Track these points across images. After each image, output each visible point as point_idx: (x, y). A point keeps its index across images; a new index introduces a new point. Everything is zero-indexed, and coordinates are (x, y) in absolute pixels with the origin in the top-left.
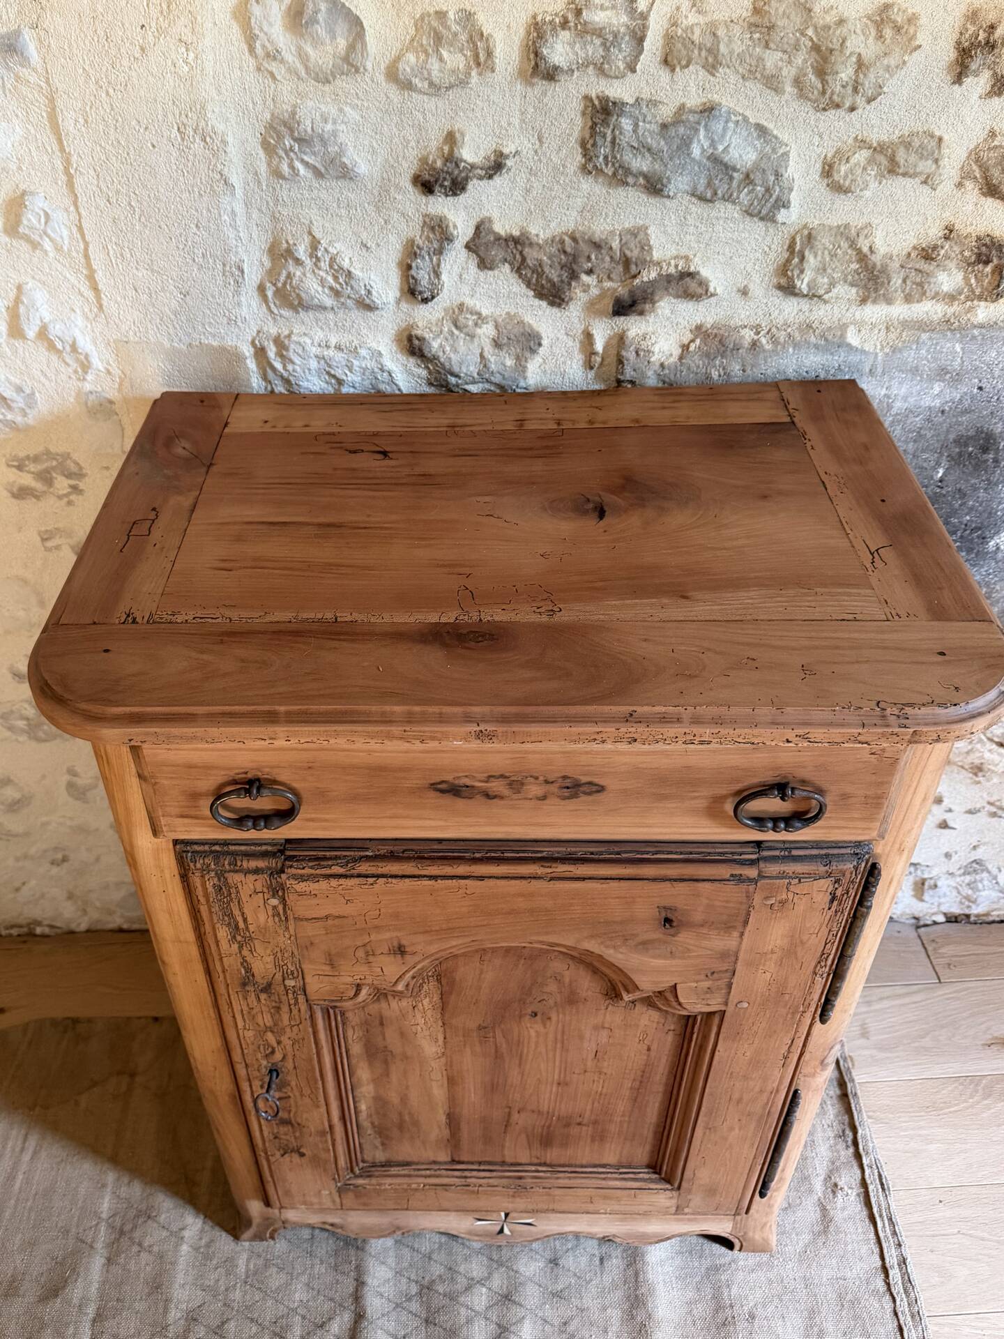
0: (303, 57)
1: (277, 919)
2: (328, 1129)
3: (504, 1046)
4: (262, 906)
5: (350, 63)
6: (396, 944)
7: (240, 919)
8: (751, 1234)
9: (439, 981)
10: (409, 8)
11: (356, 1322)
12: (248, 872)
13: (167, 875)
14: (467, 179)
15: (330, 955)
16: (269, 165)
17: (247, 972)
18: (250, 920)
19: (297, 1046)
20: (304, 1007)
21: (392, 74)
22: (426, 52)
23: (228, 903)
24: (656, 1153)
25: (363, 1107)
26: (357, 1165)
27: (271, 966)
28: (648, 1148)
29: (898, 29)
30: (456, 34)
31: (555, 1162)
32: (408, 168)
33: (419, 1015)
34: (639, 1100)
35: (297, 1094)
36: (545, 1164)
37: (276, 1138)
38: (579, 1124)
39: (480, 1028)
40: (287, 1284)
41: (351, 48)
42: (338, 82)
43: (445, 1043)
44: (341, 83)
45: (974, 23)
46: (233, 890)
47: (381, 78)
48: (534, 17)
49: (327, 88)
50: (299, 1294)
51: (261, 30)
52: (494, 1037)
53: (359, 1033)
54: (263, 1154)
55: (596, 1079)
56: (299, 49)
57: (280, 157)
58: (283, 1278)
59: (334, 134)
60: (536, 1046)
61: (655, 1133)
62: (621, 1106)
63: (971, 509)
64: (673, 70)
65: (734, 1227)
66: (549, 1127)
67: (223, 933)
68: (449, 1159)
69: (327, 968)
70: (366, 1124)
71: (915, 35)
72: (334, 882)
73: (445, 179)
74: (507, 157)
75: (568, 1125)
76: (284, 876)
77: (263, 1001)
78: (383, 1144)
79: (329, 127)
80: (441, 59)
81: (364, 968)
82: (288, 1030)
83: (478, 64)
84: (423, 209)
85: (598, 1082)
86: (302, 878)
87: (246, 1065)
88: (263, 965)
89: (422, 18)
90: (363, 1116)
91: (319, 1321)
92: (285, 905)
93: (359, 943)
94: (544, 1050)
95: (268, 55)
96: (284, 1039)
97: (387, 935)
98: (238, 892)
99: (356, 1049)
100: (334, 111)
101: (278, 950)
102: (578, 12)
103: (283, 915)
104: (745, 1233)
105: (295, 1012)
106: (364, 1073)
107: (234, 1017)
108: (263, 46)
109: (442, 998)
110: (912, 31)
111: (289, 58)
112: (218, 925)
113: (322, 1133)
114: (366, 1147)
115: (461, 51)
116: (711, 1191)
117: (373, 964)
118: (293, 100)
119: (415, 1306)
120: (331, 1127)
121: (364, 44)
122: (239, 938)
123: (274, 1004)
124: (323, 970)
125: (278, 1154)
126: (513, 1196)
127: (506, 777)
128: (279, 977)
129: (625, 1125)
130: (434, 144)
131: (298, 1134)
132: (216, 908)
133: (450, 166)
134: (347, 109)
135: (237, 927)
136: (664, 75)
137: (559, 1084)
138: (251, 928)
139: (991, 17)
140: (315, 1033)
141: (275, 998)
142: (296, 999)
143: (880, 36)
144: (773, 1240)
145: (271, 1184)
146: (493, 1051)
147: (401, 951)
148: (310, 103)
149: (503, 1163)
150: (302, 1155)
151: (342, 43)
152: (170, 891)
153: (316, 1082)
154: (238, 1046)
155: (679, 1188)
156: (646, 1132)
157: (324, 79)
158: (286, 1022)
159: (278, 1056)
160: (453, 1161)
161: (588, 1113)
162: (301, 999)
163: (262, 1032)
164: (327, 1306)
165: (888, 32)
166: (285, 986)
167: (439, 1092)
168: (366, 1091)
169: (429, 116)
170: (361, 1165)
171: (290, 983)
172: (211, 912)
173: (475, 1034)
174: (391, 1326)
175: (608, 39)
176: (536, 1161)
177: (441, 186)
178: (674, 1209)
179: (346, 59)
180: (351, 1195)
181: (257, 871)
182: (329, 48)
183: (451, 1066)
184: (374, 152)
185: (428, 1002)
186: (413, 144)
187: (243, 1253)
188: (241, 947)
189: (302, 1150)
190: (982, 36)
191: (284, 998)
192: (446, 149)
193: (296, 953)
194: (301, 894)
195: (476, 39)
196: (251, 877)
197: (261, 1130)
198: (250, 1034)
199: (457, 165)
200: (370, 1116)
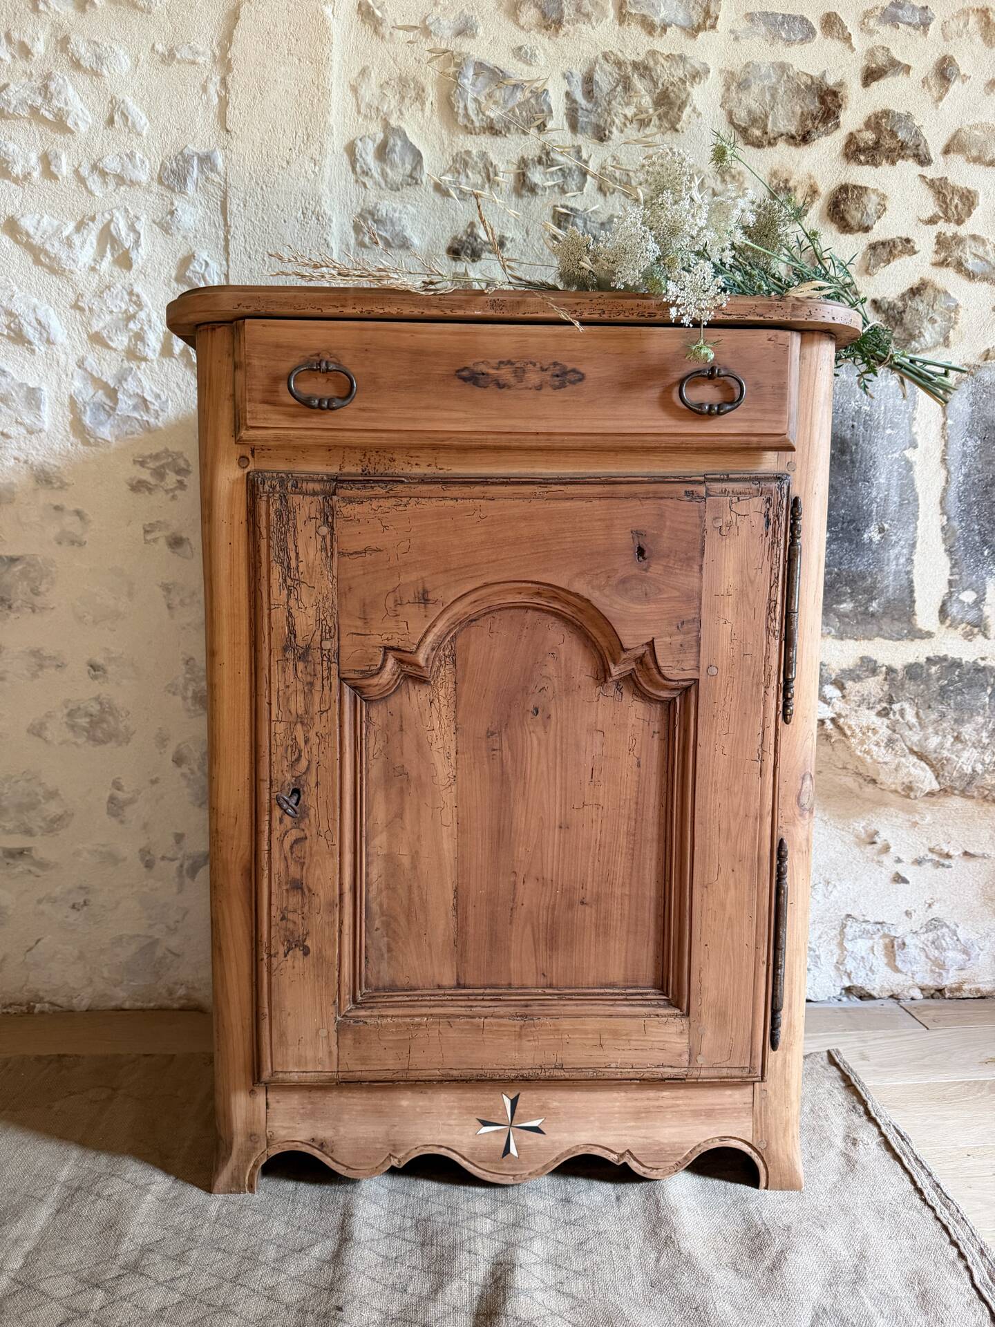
0: (384, 175)
1: (324, 554)
2: (337, 901)
3: (509, 763)
4: (313, 537)
5: (413, 179)
6: (421, 590)
7: (293, 555)
8: (773, 1146)
9: (454, 663)
10: (450, 150)
11: (340, 1245)
12: (305, 494)
13: (236, 523)
14: (482, 250)
15: (364, 605)
16: (356, 239)
17: (290, 632)
18: (301, 557)
19: (322, 746)
20: (335, 682)
21: (438, 187)
22: (459, 173)
23: (285, 534)
24: (661, 958)
25: (374, 875)
26: (360, 989)
27: (311, 621)
28: (651, 944)
29: (733, 177)
30: (476, 163)
31: (562, 984)
32: (445, 242)
33: (435, 715)
34: (636, 853)
35: (314, 831)
36: (551, 987)
37: (283, 918)
38: (582, 903)
39: (490, 734)
40: (263, 1222)
41: (414, 169)
42: (404, 191)
43: (457, 759)
44: (406, 190)
45: (776, 178)
46: (291, 516)
47: (431, 189)
48: (522, 157)
49: (397, 194)
50: (277, 1227)
51: (361, 156)
52: (501, 750)
53: (380, 744)
54: (265, 957)
55: (595, 817)
56: (383, 170)
57: (364, 233)
58: (259, 1217)
59: (400, 219)
60: (538, 763)
61: (657, 917)
62: (621, 866)
63: (844, 503)
64: (605, 195)
65: (755, 1131)
66: (554, 908)
67: (277, 573)
68: (454, 983)
69: (359, 623)
70: (375, 907)
71: (743, 182)
72: (375, 504)
73: (468, 248)
74: (507, 239)
75: (570, 906)
76: (335, 498)
77: (299, 675)
78: (390, 950)
79: (397, 215)
80: (467, 177)
81: (391, 624)
82: (317, 718)
83: (489, 180)
84: (453, 270)
85: (597, 821)
86: (350, 501)
87: (271, 781)
88: (305, 622)
89: (457, 155)
90: (373, 894)
91: (298, 1247)
92: (332, 535)
93: (390, 588)
94: (545, 769)
95: (363, 172)
96: (312, 735)
97: (413, 576)
98: (295, 519)
99: (375, 770)
100: (400, 207)
101: (320, 597)
102: (548, 154)
103: (330, 549)
104: (768, 1144)
105: (327, 688)
106: (380, 812)
107: (270, 704)
108: (361, 167)
109: (455, 690)
110: (741, 179)
111: (376, 175)
112: (273, 564)
113: (331, 905)
114: (373, 954)
115: (479, 173)
116: (722, 1017)
117: (400, 618)
118: (375, 200)
119: (409, 1235)
120: (341, 895)
121: (422, 167)
122: (289, 582)
123: (309, 679)
124: (357, 627)
125: (282, 950)
126: (520, 1036)
127: (512, 364)
128: (317, 638)
129: (626, 902)
130: (461, 229)
131: (306, 909)
132: (274, 542)
133: (472, 240)
134: (409, 206)
135: (289, 567)
136: (600, 198)
137: (560, 827)
138: (302, 567)
139: (785, 176)
140: (341, 726)
141: (310, 669)
142: (330, 668)
143: (724, 181)
144: (800, 1169)
145: (267, 1020)
146: (499, 771)
147: (424, 599)
148: (386, 202)
149: (510, 986)
150: (306, 952)
151: (408, 167)
152: (236, 543)
153: (334, 811)
154: (267, 751)
155: (688, 1014)
156: (647, 915)
157: (396, 188)
158: (317, 708)
159: (304, 763)
160: (459, 986)
161: (590, 879)
162: (334, 666)
163: (291, 726)
164: (308, 1238)
165: (728, 178)
166: (322, 649)
167: (448, 846)
168: (380, 842)
169: (459, 212)
170: (364, 990)
171: (327, 645)
172: (269, 546)
173: (484, 745)
174: (382, 1248)
175: (565, 173)
176: (542, 981)
177: (465, 253)
178: (686, 1057)
179: (411, 176)
180: (348, 1040)
181: (314, 494)
182: (401, 171)
183: (462, 799)
184: (424, 233)
185: (444, 692)
186: (448, 229)
187: (215, 1203)
188: (289, 595)
189: (308, 943)
190: (782, 185)
191: (319, 667)
192: (469, 230)
193: (336, 602)
194: (347, 519)
195: (488, 166)
196: (308, 499)
197: (270, 904)
198: (280, 728)
199: (476, 240)
200: (380, 891)
